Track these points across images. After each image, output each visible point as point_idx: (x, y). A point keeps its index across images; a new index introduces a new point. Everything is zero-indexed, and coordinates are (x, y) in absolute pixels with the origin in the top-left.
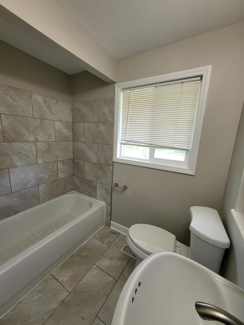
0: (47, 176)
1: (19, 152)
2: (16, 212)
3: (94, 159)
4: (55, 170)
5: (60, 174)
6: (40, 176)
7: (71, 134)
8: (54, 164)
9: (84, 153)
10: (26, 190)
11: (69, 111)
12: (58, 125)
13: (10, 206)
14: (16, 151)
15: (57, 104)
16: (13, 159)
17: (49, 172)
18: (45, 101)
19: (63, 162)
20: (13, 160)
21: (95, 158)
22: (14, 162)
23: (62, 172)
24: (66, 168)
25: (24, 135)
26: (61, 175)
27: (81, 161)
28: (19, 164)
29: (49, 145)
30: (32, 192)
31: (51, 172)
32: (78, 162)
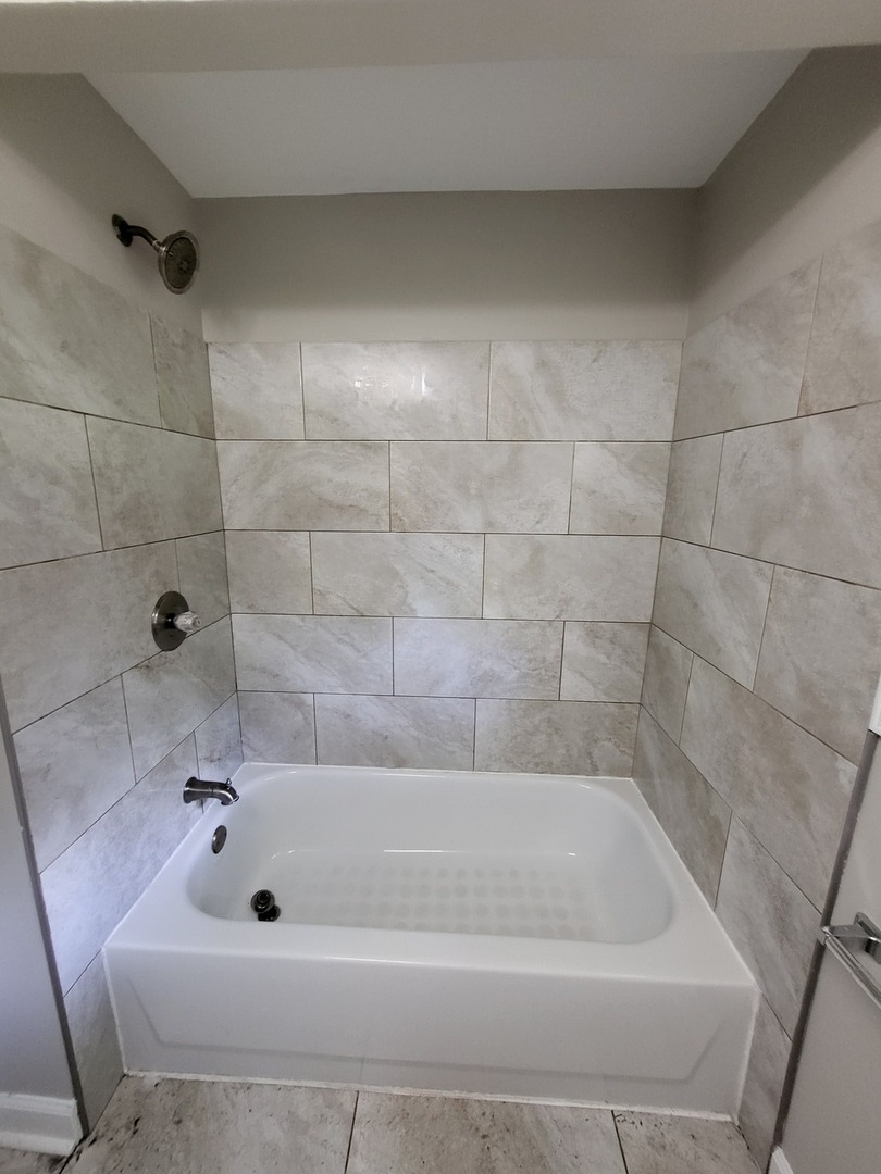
0: (513, 675)
1: (426, 568)
2: (400, 763)
3: (742, 664)
4: (551, 656)
5: (569, 679)
6: (486, 664)
7: (659, 498)
8: (549, 632)
9: (695, 605)
10: (436, 701)
11: (663, 384)
12: (590, 461)
13: (387, 737)
14: (420, 564)
15: (595, 365)
16: (408, 589)
17: (522, 662)
18: (542, 364)
19: (593, 631)
20: (407, 593)
21: (748, 658)
22: (409, 601)
23: (582, 675)
24: (603, 659)
25: (450, 509)
26: (574, 686)
27: (677, 649)
28: (423, 607)
29: (538, 550)
30: (453, 717)
31: (530, 661)
32: (667, 649)
